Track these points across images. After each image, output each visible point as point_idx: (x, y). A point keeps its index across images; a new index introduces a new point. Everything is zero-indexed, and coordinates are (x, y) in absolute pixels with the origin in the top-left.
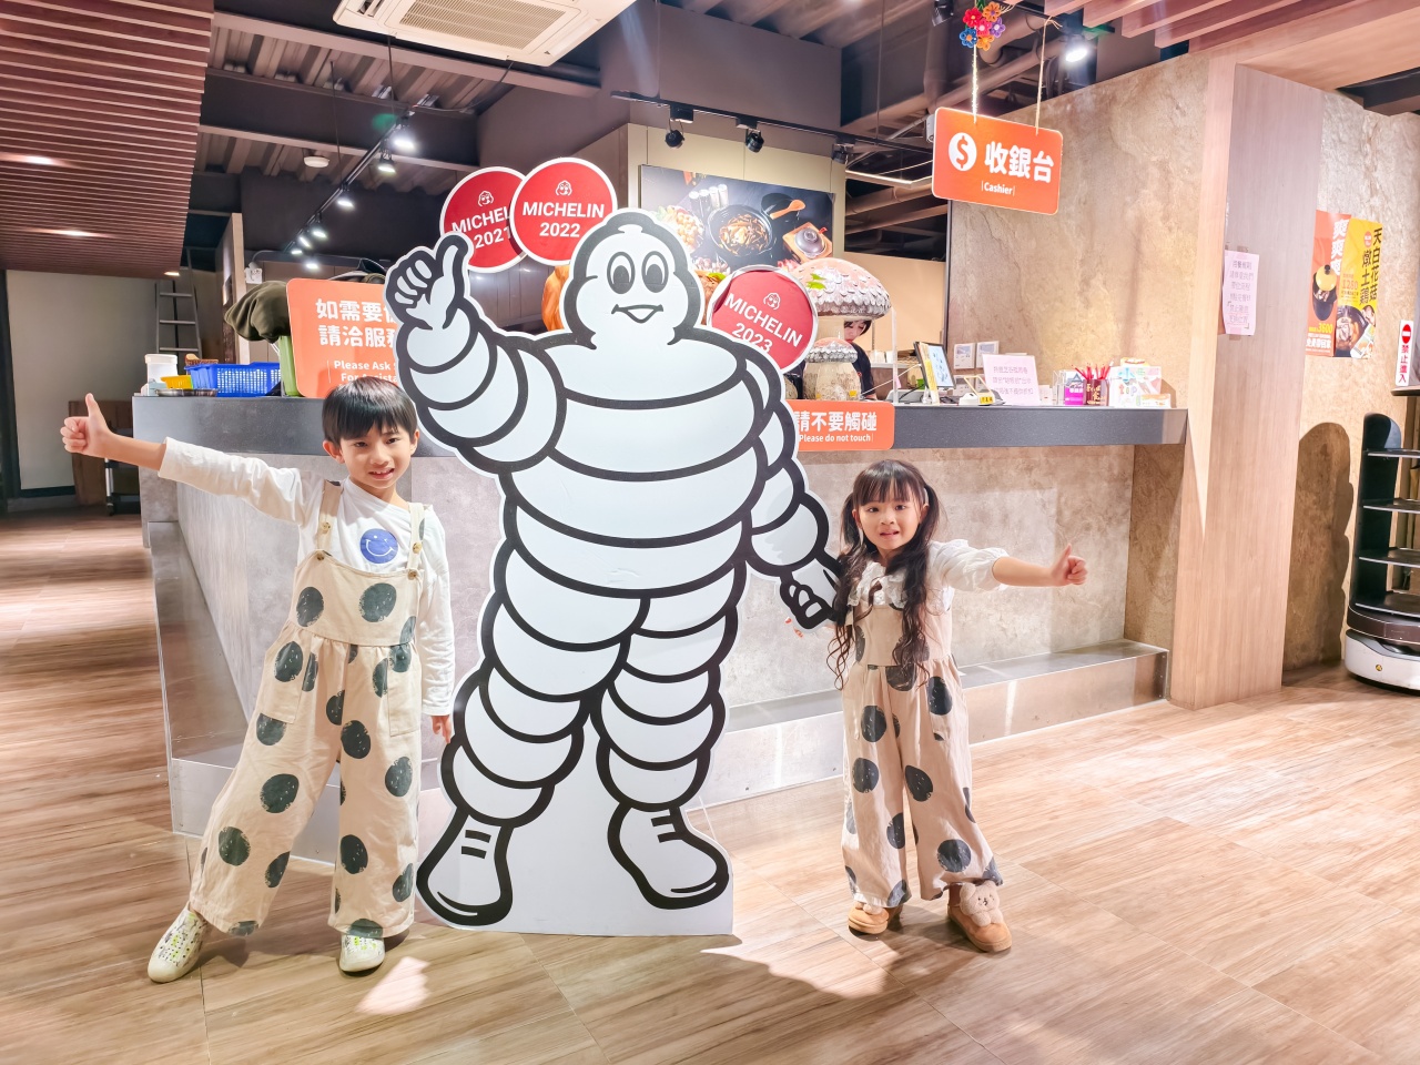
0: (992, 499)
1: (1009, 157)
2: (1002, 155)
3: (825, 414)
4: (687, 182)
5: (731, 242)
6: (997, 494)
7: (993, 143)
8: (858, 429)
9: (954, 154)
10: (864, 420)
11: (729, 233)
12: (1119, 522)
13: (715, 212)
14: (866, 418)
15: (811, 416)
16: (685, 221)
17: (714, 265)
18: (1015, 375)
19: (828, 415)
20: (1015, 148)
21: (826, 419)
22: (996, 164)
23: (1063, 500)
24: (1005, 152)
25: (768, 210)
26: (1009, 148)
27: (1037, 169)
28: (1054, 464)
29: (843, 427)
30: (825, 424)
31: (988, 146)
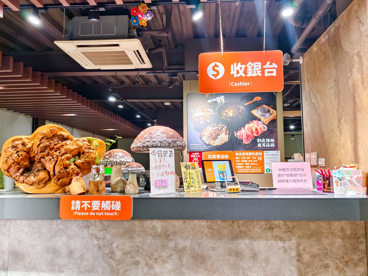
0: (243, 244)
1: (246, 68)
2: (241, 68)
3: (89, 202)
4: (207, 97)
5: (226, 116)
6: (247, 241)
7: (235, 64)
8: (109, 209)
9: (210, 72)
10: (113, 205)
11: (225, 113)
12: (356, 265)
13: (219, 106)
14: (114, 203)
15: (81, 203)
16: (206, 111)
17: (219, 126)
18: (294, 173)
19: (91, 203)
20: (250, 63)
21: (90, 204)
22: (238, 72)
23: (301, 248)
24: (244, 66)
25: (243, 102)
26: (246, 64)
27: (266, 71)
28: (291, 226)
29: (100, 208)
30: (89, 206)
31: (232, 66)
